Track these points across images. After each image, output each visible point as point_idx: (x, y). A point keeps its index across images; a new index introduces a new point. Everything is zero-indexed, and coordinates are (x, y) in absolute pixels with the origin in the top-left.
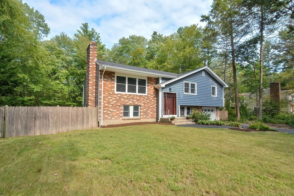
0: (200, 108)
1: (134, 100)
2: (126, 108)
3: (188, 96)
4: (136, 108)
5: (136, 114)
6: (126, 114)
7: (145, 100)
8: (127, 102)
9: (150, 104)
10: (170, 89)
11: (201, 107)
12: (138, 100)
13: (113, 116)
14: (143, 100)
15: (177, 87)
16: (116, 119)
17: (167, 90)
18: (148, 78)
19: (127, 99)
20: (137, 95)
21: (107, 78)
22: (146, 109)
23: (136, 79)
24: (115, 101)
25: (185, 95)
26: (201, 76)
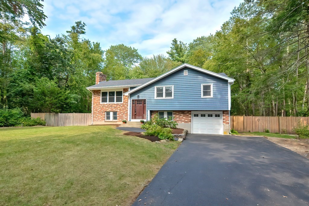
0: (187, 113)
1: (113, 108)
2: (108, 113)
3: (162, 100)
4: (115, 113)
5: (115, 118)
6: (108, 118)
7: (120, 107)
8: (108, 110)
9: (125, 110)
10: (138, 96)
11: (190, 111)
12: (115, 107)
13: (99, 119)
14: (119, 107)
15: (147, 93)
16: (100, 121)
17: (135, 97)
18: (124, 89)
19: (107, 107)
20: (114, 104)
21: (96, 95)
22: (122, 114)
23: (114, 92)
24: (100, 109)
25: (156, 100)
26: (182, 76)
